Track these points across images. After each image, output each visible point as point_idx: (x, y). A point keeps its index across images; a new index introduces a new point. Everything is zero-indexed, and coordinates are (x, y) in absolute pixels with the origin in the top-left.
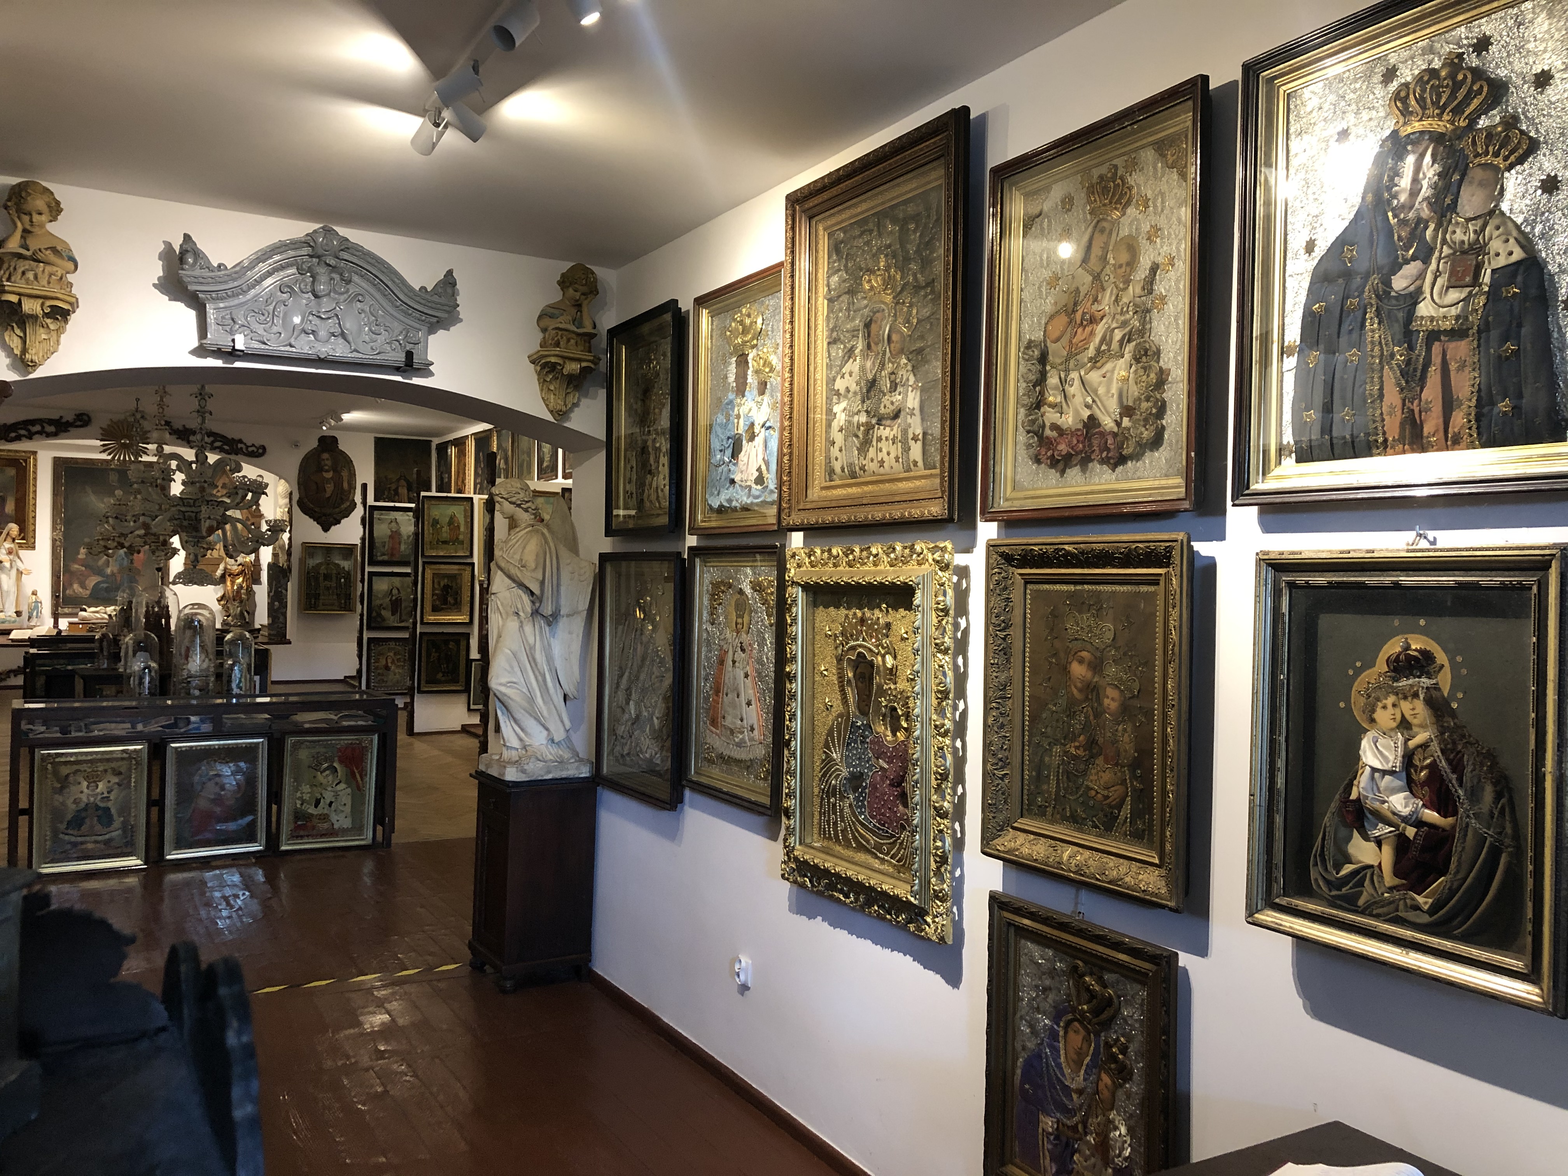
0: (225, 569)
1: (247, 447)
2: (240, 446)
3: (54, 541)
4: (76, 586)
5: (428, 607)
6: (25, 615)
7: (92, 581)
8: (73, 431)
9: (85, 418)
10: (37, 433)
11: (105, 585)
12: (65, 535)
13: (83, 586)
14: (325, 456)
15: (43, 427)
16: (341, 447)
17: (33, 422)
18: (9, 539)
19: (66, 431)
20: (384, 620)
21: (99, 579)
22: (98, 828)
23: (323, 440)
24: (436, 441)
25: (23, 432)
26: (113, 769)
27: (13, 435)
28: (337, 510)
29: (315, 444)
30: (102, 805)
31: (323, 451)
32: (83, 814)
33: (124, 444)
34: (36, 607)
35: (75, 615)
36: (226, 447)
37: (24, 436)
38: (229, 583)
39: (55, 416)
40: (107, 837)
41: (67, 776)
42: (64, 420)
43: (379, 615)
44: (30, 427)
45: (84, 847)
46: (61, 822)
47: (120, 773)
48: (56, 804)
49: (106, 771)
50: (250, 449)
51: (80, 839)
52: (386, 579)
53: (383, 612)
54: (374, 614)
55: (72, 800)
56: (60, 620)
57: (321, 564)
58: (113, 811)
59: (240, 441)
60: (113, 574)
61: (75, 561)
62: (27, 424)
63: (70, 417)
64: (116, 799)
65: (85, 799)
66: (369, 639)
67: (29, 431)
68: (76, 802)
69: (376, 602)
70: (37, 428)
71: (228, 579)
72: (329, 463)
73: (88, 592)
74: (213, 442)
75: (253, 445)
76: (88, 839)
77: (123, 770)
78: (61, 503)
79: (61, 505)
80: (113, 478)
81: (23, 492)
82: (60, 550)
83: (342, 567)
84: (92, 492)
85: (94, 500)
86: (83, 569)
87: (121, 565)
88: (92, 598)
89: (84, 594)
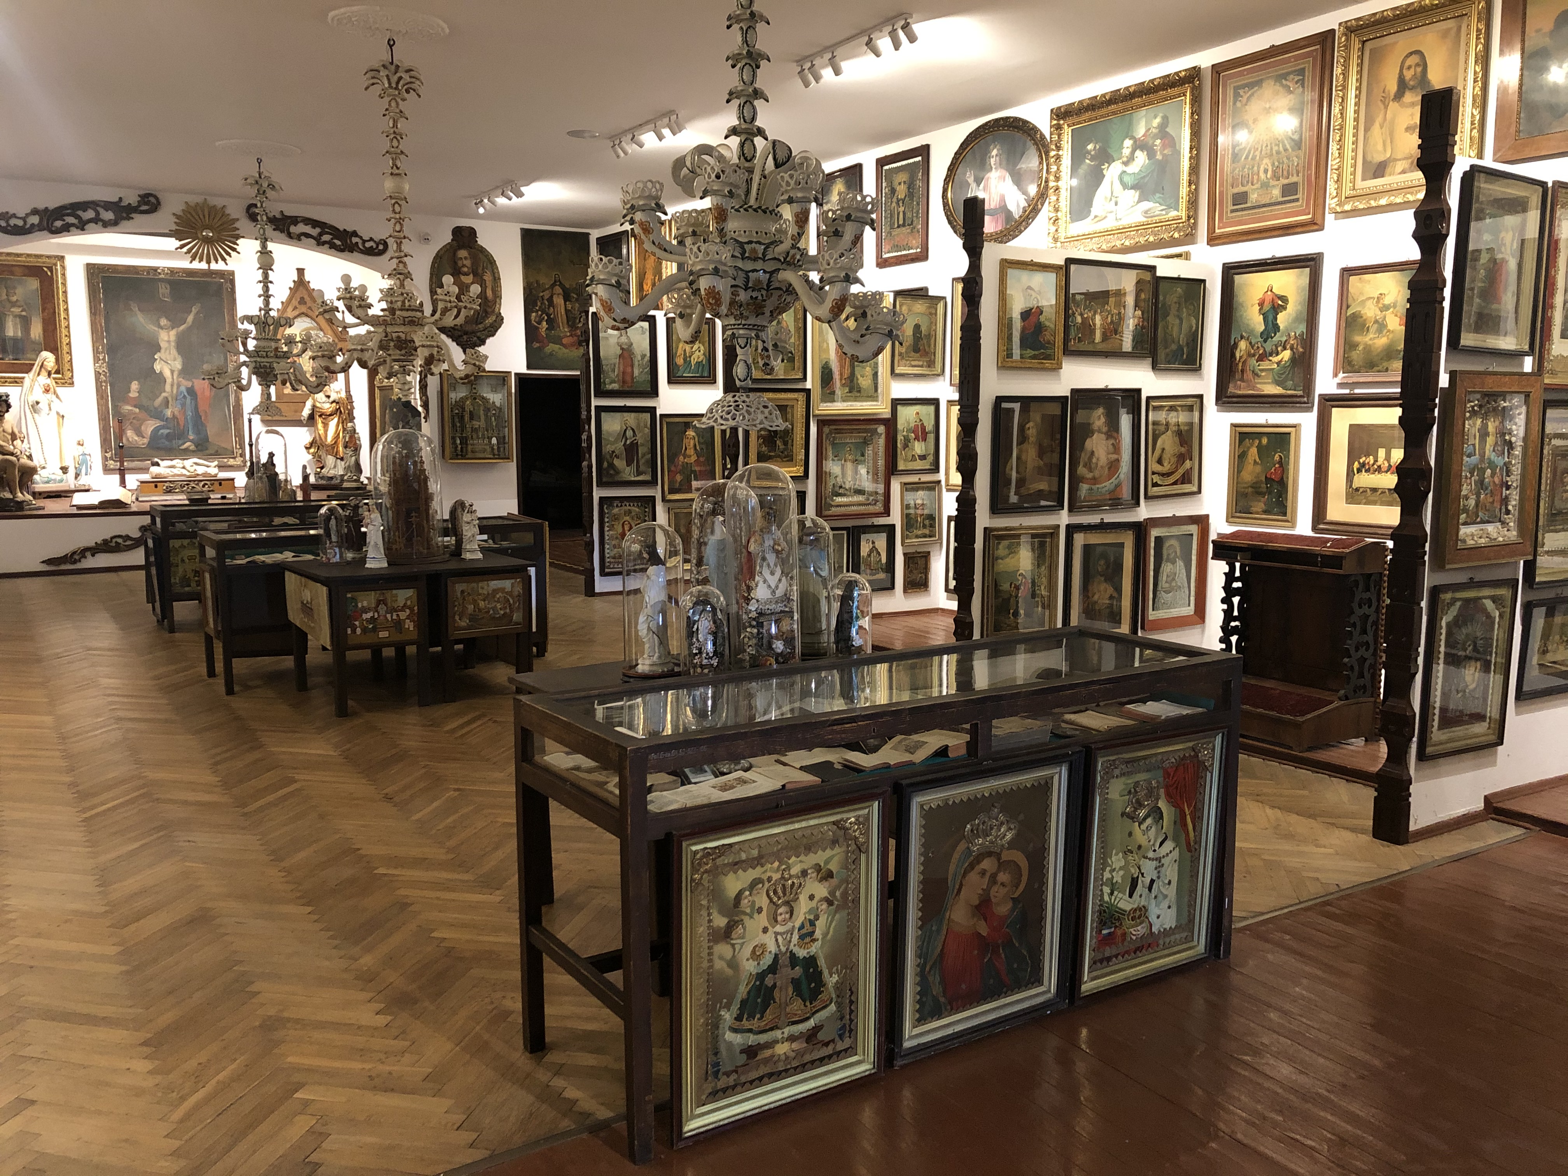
0: (314, 407)
1: (364, 241)
2: (355, 240)
3: (97, 374)
4: (130, 434)
5: (753, 455)
6: (72, 472)
7: (150, 426)
8: (138, 218)
9: (152, 199)
10: (90, 221)
11: (166, 431)
12: (111, 367)
13: (139, 433)
14: (463, 253)
15: (98, 213)
16: (482, 241)
17: (84, 206)
18: (44, 373)
19: (129, 218)
20: (618, 472)
21: (158, 423)
22: (797, 1006)
23: (458, 232)
24: (595, 234)
25: (71, 220)
26: (818, 868)
27: (58, 224)
28: (481, 326)
29: (448, 238)
30: (802, 953)
31: (460, 247)
32: (769, 981)
33: (207, 237)
34: (85, 462)
35: (146, 470)
36: (338, 242)
37: (73, 225)
38: (320, 426)
39: (111, 196)
40: (811, 1023)
41: (739, 897)
42: (124, 203)
43: (611, 465)
44: (80, 213)
45: (767, 1053)
46: (728, 1007)
47: (830, 875)
48: (719, 965)
49: (804, 873)
50: (368, 245)
51: (763, 1038)
52: (618, 415)
53: (616, 462)
54: (605, 465)
55: (747, 951)
56: (128, 477)
57: (466, 398)
58: (822, 963)
59: (355, 234)
60: (174, 417)
61: (127, 400)
62: (75, 208)
63: (131, 199)
64: (825, 935)
65: (772, 948)
66: (601, 498)
67: (78, 217)
68: (756, 955)
69: (607, 448)
70: (90, 214)
71: (319, 421)
72: (468, 263)
73: (146, 441)
74: (321, 234)
75: (371, 239)
76: (777, 1034)
77: (833, 866)
78: (101, 325)
79: (101, 327)
80: (164, 290)
81: (52, 311)
82: (106, 387)
83: (491, 401)
84: (139, 310)
85: (141, 320)
86: (137, 410)
87: (183, 405)
88: (158, 449)
89: (141, 443)
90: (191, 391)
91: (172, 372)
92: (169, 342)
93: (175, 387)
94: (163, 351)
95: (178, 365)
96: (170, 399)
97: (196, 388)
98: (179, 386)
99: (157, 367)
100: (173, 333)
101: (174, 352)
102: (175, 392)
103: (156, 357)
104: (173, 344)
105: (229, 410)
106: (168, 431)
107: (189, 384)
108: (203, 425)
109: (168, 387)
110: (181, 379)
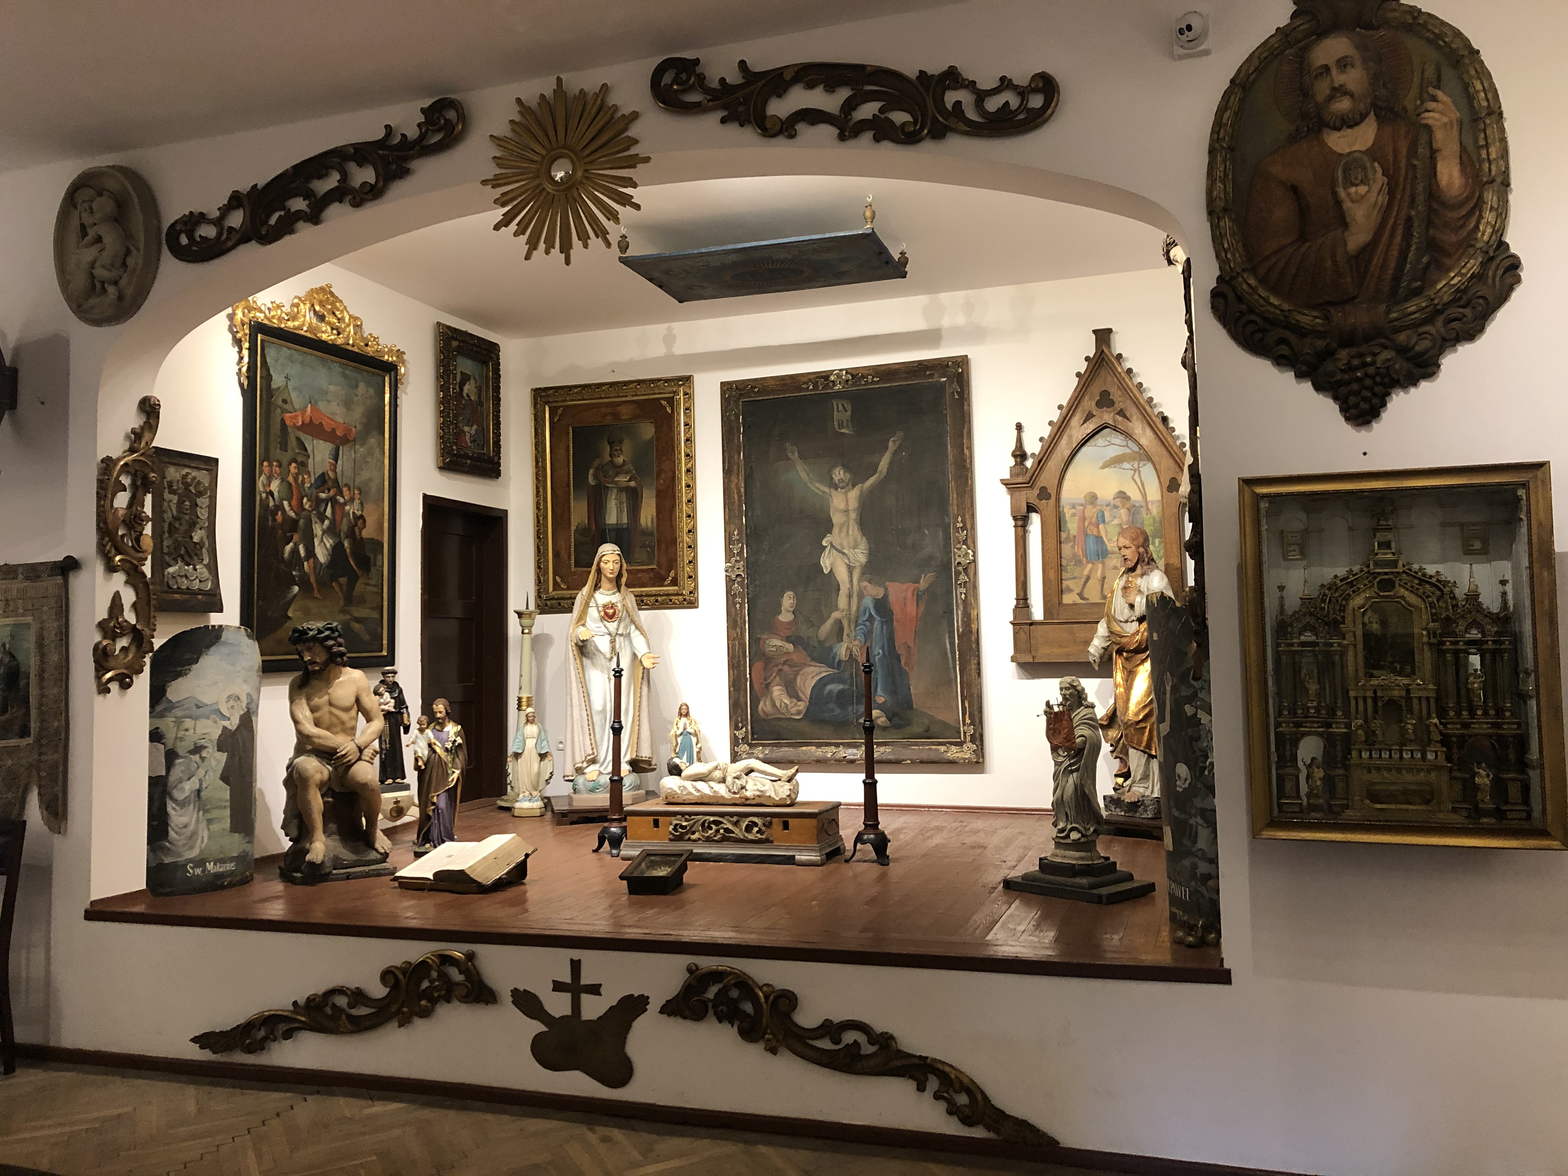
0: (1110, 632)
1: (981, 96)
2: (951, 97)
3: (730, 582)
4: (777, 691)
7: (810, 678)
13: (792, 692)
15: (345, 176)
17: (321, 164)
21: (825, 671)
25: (298, 204)
36: (900, 117)
39: (372, 128)
42: (396, 139)
44: (313, 183)
50: (993, 104)
57: (1350, 584)
59: (953, 77)
60: (851, 658)
61: (774, 628)
62: (304, 174)
63: (410, 123)
67: (309, 195)
70: (331, 182)
72: (1354, 80)
73: (802, 706)
74: (849, 106)
78: (739, 493)
79: (740, 496)
80: (841, 413)
81: (670, 474)
82: (742, 605)
83: (1460, 592)
84: (801, 457)
85: (803, 475)
86: (790, 647)
87: (868, 634)
88: (823, 722)
89: (794, 710)
90: (882, 606)
91: (850, 569)
92: (847, 511)
93: (855, 599)
94: (835, 530)
95: (860, 556)
96: (845, 623)
97: (892, 598)
98: (861, 596)
99: (826, 562)
100: (854, 495)
101: (854, 531)
102: (854, 607)
103: (824, 544)
104: (853, 515)
105: (952, 644)
106: (841, 687)
107: (879, 593)
108: (904, 675)
109: (842, 601)
110: (865, 583)
